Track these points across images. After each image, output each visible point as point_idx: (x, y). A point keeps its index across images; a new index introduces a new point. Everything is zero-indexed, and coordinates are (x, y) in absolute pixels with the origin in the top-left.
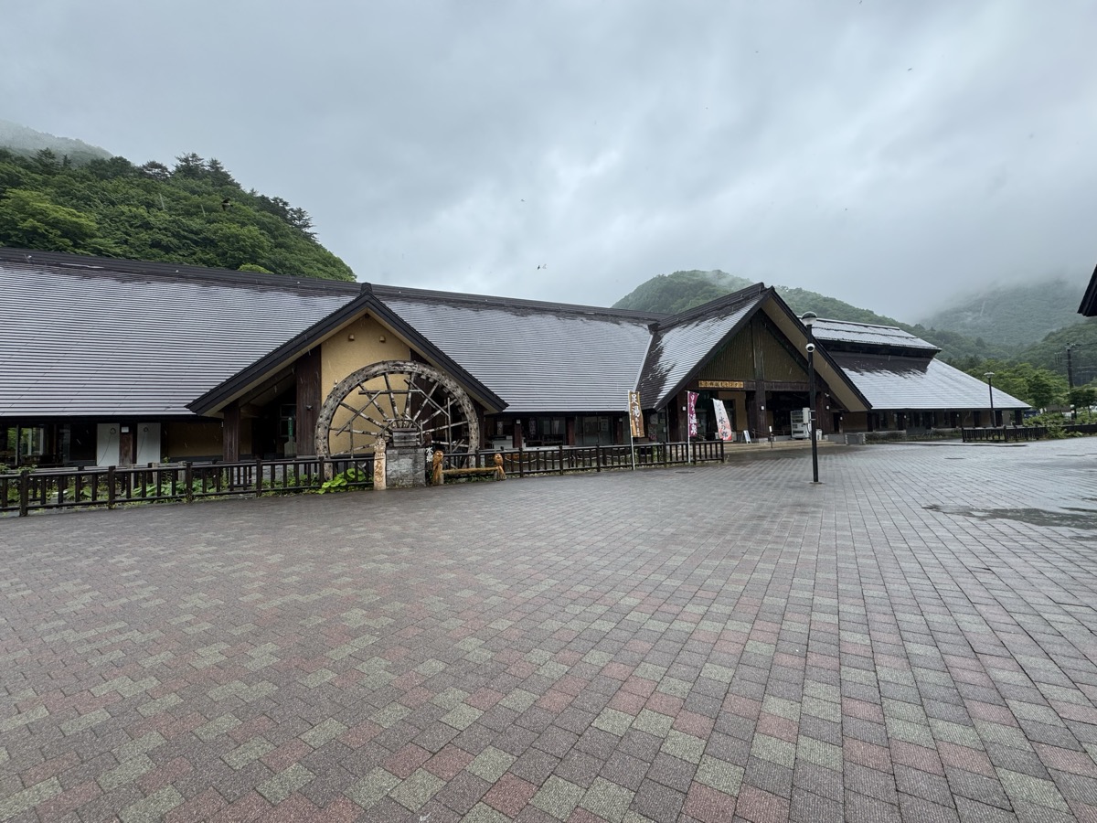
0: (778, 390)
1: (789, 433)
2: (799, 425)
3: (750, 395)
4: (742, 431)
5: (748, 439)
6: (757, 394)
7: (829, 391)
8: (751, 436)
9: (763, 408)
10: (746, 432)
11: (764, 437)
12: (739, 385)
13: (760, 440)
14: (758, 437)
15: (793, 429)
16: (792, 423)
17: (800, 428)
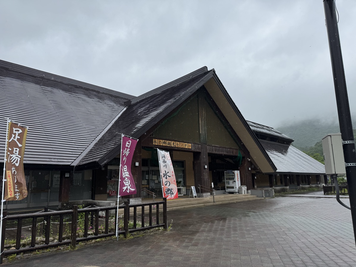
0: (217, 153)
1: (223, 188)
2: (231, 181)
3: (196, 155)
4: (190, 186)
5: (195, 194)
6: (202, 154)
7: (250, 157)
8: (197, 191)
9: (206, 167)
10: (193, 188)
11: (207, 192)
12: (188, 146)
13: (204, 194)
14: (203, 191)
15: (226, 185)
16: (226, 181)
17: (231, 185)
